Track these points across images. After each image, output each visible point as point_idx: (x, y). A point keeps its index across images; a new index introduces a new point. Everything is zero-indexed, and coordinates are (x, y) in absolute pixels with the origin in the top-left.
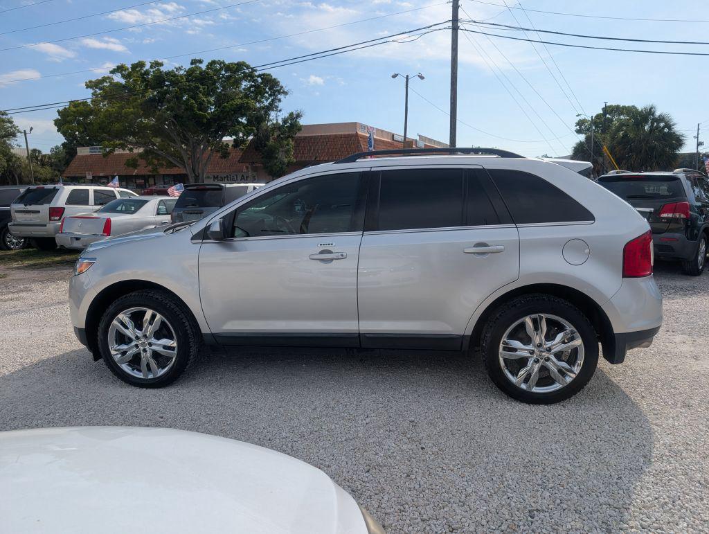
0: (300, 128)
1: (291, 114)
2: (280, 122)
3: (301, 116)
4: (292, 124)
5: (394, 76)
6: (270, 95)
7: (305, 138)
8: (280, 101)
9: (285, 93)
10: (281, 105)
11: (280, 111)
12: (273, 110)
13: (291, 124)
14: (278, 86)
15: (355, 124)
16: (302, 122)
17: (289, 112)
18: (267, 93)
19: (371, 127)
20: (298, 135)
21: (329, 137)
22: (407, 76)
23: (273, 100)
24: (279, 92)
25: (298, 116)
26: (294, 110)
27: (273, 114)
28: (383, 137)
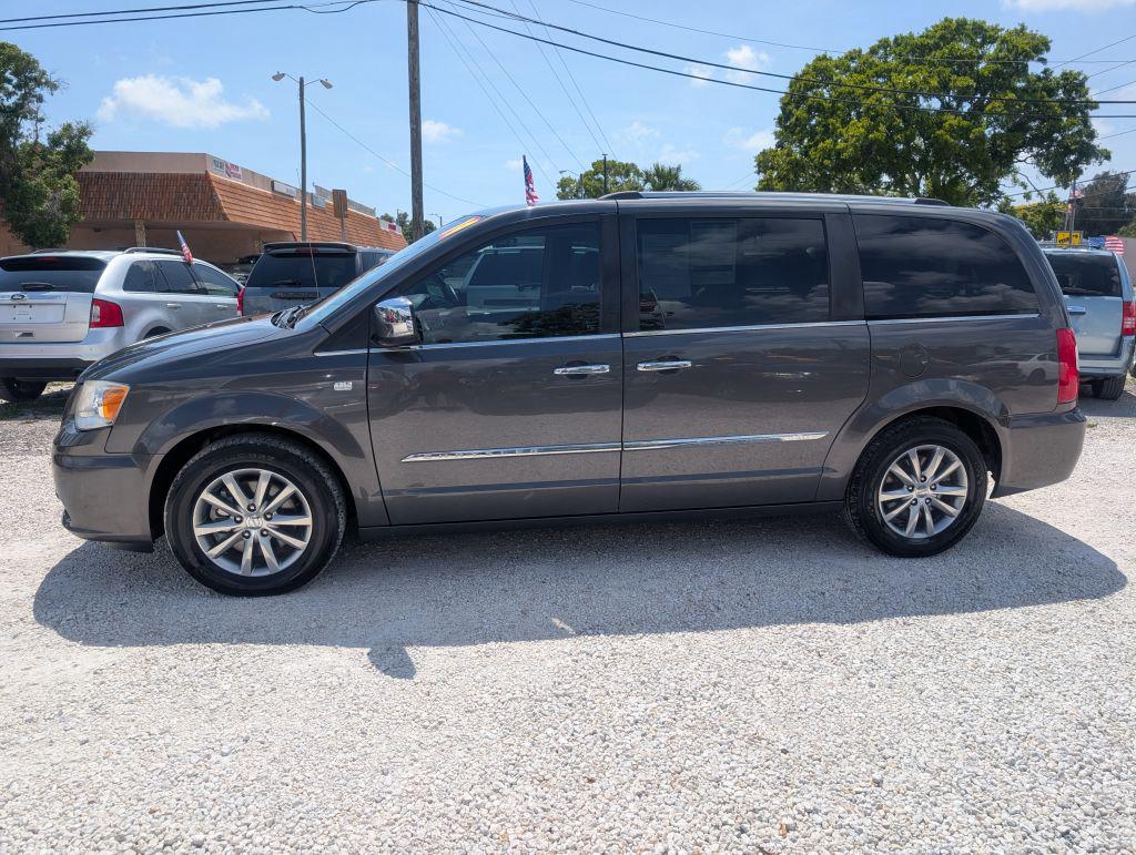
0: (90, 157)
1: (68, 128)
2: (44, 141)
3: (91, 133)
4: (71, 148)
5: (278, 77)
6: (18, 87)
7: (100, 176)
8: (40, 99)
9: (53, 86)
10: (44, 109)
11: (42, 120)
12: (25, 117)
13: (68, 147)
14: (34, 69)
15: (203, 156)
16: (92, 144)
17: (65, 121)
18: (9, 81)
19: (232, 165)
20: (85, 169)
21: (151, 177)
22: (302, 80)
23: (24, 97)
24: (38, 83)
25: (84, 132)
26: (75, 119)
27: (26, 126)
28: (255, 185)
